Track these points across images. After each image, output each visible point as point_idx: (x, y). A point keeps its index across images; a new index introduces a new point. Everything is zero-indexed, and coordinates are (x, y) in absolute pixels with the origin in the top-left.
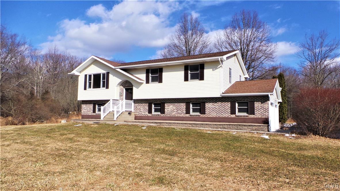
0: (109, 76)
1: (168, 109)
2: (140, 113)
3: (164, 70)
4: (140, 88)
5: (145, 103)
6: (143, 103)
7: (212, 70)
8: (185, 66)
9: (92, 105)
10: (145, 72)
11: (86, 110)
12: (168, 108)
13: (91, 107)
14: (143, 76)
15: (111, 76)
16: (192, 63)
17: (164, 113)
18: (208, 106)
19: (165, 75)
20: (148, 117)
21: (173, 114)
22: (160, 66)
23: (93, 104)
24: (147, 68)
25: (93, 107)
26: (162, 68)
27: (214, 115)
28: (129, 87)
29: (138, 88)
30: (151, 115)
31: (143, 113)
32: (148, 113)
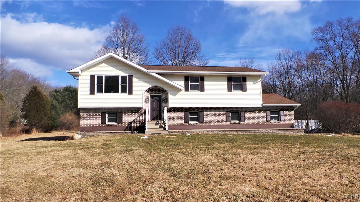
0: (133, 79)
1: (207, 118)
2: (174, 122)
3: (205, 78)
4: (177, 95)
5: (180, 112)
6: (177, 112)
7: (253, 83)
8: (228, 77)
9: (100, 114)
10: (183, 78)
11: (89, 121)
12: (207, 116)
13: (98, 116)
14: (180, 84)
15: (135, 80)
16: (235, 75)
17: (203, 122)
18: (248, 114)
19: (207, 84)
20: (184, 126)
21: (213, 122)
22: (201, 75)
23: (102, 112)
24: (185, 75)
25: (101, 116)
26: (204, 77)
27: (252, 122)
28: (157, 93)
29: (174, 96)
30: (187, 125)
31: (178, 123)
32: (184, 122)
